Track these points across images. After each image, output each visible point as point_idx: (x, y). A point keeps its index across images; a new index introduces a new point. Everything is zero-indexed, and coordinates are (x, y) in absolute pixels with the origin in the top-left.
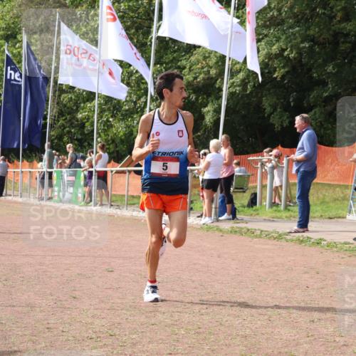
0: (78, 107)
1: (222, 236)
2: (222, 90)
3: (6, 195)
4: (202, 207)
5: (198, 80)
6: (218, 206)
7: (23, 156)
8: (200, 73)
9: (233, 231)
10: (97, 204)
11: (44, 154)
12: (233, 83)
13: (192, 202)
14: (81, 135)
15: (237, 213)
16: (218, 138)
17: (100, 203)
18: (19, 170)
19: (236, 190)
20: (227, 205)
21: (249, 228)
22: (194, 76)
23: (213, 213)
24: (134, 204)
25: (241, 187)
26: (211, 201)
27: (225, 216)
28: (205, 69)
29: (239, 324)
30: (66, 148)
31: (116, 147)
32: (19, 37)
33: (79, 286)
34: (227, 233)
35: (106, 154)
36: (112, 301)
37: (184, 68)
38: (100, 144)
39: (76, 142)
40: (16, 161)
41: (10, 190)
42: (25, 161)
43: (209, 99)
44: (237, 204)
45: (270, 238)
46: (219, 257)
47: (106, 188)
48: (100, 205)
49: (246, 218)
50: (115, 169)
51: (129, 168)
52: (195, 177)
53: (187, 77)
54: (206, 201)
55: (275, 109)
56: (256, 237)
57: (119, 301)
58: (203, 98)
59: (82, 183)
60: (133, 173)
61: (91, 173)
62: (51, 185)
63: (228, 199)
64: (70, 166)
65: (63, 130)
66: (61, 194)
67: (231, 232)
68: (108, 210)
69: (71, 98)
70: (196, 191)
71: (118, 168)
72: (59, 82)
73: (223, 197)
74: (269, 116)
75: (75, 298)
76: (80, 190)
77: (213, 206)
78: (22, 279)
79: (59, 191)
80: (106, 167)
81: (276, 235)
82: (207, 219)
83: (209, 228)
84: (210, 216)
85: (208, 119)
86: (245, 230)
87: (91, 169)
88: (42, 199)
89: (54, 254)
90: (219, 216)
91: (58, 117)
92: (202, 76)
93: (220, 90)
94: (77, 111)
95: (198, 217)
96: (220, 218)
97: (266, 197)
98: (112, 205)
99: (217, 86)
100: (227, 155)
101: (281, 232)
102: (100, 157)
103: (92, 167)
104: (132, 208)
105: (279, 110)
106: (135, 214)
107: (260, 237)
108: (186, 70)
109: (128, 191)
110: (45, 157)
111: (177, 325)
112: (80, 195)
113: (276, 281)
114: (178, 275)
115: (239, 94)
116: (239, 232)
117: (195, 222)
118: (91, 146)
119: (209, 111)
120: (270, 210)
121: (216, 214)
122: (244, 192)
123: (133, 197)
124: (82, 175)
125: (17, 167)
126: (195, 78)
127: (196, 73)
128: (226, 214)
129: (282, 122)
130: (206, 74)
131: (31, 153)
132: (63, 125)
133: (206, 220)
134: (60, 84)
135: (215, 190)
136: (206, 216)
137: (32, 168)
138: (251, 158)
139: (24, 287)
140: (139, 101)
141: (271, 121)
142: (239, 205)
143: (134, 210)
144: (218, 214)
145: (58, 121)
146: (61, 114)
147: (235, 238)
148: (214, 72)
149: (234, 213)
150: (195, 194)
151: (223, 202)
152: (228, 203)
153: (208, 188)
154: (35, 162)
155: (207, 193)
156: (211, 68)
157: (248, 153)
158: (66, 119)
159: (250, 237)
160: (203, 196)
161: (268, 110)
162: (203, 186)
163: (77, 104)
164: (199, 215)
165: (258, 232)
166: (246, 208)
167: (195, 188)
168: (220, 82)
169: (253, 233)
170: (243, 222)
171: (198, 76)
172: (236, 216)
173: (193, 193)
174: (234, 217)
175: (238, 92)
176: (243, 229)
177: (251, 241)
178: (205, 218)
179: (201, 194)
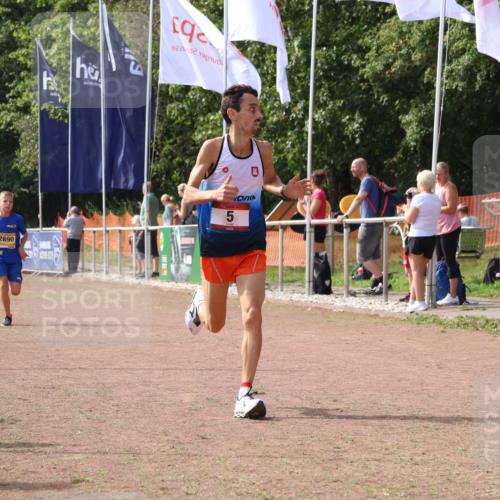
0: (193, 122)
1: (443, 332)
2: (434, 88)
3: (83, 270)
4: (407, 284)
5: (393, 69)
6: (434, 282)
7: (107, 205)
8: (395, 59)
9: (462, 324)
11: (141, 200)
12: (452, 71)
13: (390, 276)
15: (467, 293)
16: (430, 169)
18: (103, 229)
19: (463, 255)
20: (450, 280)
21: (489, 317)
22: (385, 62)
23: (426, 294)
24: (293, 281)
25: (473, 249)
26: (423, 273)
27: (447, 299)
28: (403, 51)
29: (480, 479)
30: (177, 191)
32: (91, 8)
33: (209, 418)
34: (451, 327)
36: (265, 443)
37: (369, 49)
40: (96, 214)
41: (89, 261)
42: (111, 214)
43: (412, 102)
44: (467, 277)
46: (439, 367)
49: (482, 301)
51: (284, 222)
52: (393, 234)
53: (374, 64)
57: (277, 443)
58: (402, 103)
60: (289, 229)
62: (155, 252)
63: (451, 270)
64: (185, 219)
65: (171, 160)
66: (173, 267)
67: (458, 325)
69: (183, 109)
70: (395, 258)
72: (160, 82)
75: (203, 438)
77: (427, 282)
78: (116, 408)
79: (170, 262)
82: (417, 303)
83: (420, 319)
84: (422, 299)
85: (411, 134)
86: (482, 322)
88: (143, 276)
89: (165, 366)
90: (437, 300)
91: (162, 139)
92: (398, 63)
93: (431, 86)
94: (193, 128)
95: (402, 300)
96: (439, 302)
99: (425, 81)
100: (447, 196)
104: (291, 287)
106: (296, 297)
108: (370, 53)
109: (283, 260)
110: (144, 205)
111: (374, 482)
114: (373, 398)
115: (462, 93)
116: (473, 325)
117: (397, 310)
121: (431, 295)
122: (478, 257)
123: (291, 269)
125: (99, 224)
126: (388, 66)
127: (388, 58)
128: (448, 296)
130: (405, 61)
131: (119, 199)
132: (171, 153)
133: (415, 306)
134: (162, 85)
135: (429, 256)
136: (414, 299)
137: (123, 226)
138: (487, 201)
139: (121, 422)
140: (295, 109)
142: (470, 279)
143: (294, 291)
144: (435, 294)
145: (163, 146)
146: (167, 134)
147: (466, 335)
148: (419, 56)
149: (461, 294)
150: (394, 263)
151: (442, 274)
152: (452, 277)
153: (416, 251)
154: (127, 214)
155: (415, 261)
156: (414, 49)
158: (175, 142)
159: (490, 332)
160: (408, 266)
162: (408, 249)
163: (192, 117)
164: (404, 297)
166: (482, 285)
167: (394, 252)
168: (429, 74)
169: (496, 327)
170: (477, 308)
171: (392, 63)
172: (464, 298)
173: (390, 261)
174: (462, 300)
175: (460, 89)
176: (477, 319)
177: (492, 340)
178: (413, 303)
179: (405, 262)
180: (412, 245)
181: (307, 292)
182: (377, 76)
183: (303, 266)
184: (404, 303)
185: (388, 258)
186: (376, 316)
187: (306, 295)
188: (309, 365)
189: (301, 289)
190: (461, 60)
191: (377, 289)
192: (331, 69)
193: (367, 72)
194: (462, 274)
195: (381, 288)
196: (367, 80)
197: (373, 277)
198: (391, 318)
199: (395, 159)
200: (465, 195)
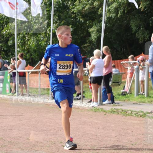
1: (105, 115)
2: (102, 16)
4: (91, 96)
5: (86, 9)
6: (101, 95)
8: (87, 5)
9: (113, 112)
10: (19, 95)
12: (109, 10)
13: (84, 92)
14: (6, 47)
15: (115, 99)
16: (100, 49)
17: (21, 94)
19: (113, 84)
21: (123, 109)
22: (82, 6)
24: (44, 94)
25: (117, 82)
27: (107, 102)
31: (31, 55)
33: (9, 150)
34: (109, 113)
35: (24, 60)
38: (19, 54)
39: (3, 53)
43: (93, 23)
44: (115, 93)
45: (137, 116)
46: (103, 129)
47: (25, 84)
48: (22, 95)
49: (121, 102)
50: (31, 71)
53: (78, 7)
54: (93, 91)
55: (139, 29)
56: (128, 115)
58: (90, 22)
59: (9, 80)
61: (14, 73)
67: (111, 112)
68: (27, 98)
70: (86, 85)
71: (33, 70)
73: (105, 88)
74: (135, 33)
76: (7, 85)
77: (98, 95)
80: (25, 70)
81: (141, 114)
83: (96, 110)
84: (97, 102)
85: (93, 36)
86: (121, 111)
87: (14, 71)
90: (103, 102)
92: (88, 6)
96: (103, 103)
97: (134, 88)
98: (30, 95)
99: (99, 13)
101: (145, 112)
102: (20, 62)
103: (15, 70)
104: (44, 97)
105: (141, 28)
106: (46, 100)
107: (131, 115)
108: (76, 2)
109: (40, 85)
112: (8, 89)
113: (143, 145)
115: (114, 19)
116: (117, 112)
117: (87, 106)
118: (13, 55)
119: (93, 31)
120: (137, 97)
121: (100, 100)
122: (119, 85)
123: (44, 89)
124: (8, 75)
126: (84, 8)
127: (84, 4)
128: (107, 100)
129: (144, 37)
130: (90, 5)
133: (94, 104)
136: (94, 101)
138: (124, 62)
141: (137, 36)
142: (116, 94)
143: (45, 98)
144: (102, 100)
147: (114, 116)
148: (97, 3)
149: (112, 99)
150: (86, 87)
151: (105, 92)
152: (108, 93)
153: (94, 82)
155: (94, 86)
157: (121, 59)
159: (124, 115)
160: (91, 88)
161: (134, 29)
162: (91, 81)
164: (89, 101)
165: (130, 112)
166: (121, 96)
167: (86, 83)
168: (101, 11)
169: (126, 113)
170: (119, 105)
171: (85, 6)
172: (114, 102)
173: (84, 86)
174: (113, 102)
175: (113, 17)
176: (119, 110)
177: (125, 118)
178: (93, 103)
179: (90, 87)
180: (92, 80)
181: (50, 98)
182: (79, 11)
183: (48, 88)
184: (90, 103)
185: (83, 85)
186: (78, 108)
187: (50, 100)
188: (51, 128)
189: (47, 97)
190: (113, 5)
191: (79, 97)
192: (60, 7)
193: (75, 10)
194: (113, 92)
195: (80, 97)
196: (75, 13)
197: (77, 93)
198: (84, 109)
199: (86, 45)
200: (114, 60)
